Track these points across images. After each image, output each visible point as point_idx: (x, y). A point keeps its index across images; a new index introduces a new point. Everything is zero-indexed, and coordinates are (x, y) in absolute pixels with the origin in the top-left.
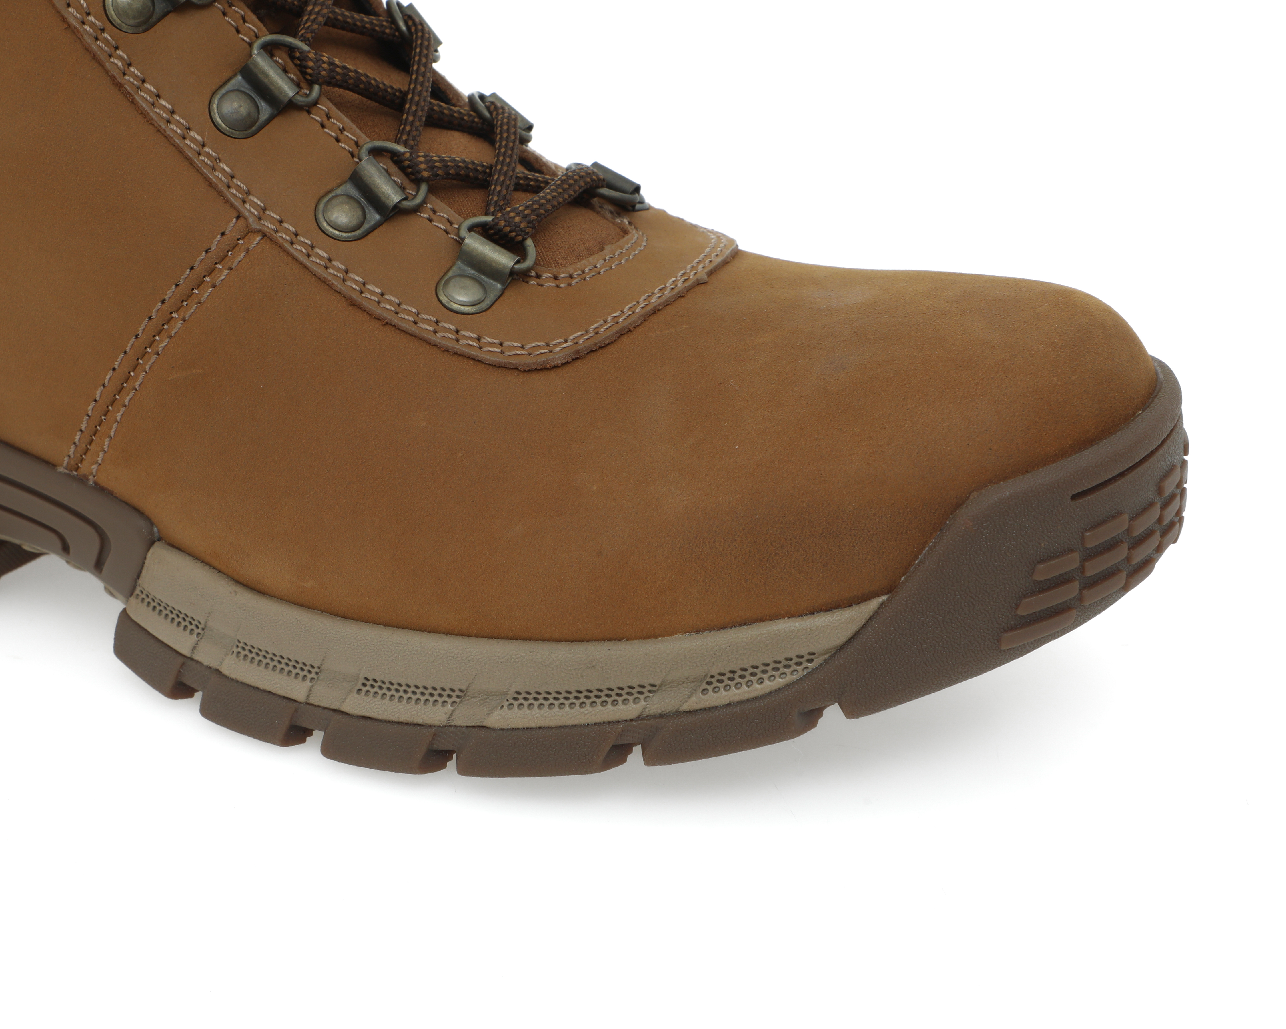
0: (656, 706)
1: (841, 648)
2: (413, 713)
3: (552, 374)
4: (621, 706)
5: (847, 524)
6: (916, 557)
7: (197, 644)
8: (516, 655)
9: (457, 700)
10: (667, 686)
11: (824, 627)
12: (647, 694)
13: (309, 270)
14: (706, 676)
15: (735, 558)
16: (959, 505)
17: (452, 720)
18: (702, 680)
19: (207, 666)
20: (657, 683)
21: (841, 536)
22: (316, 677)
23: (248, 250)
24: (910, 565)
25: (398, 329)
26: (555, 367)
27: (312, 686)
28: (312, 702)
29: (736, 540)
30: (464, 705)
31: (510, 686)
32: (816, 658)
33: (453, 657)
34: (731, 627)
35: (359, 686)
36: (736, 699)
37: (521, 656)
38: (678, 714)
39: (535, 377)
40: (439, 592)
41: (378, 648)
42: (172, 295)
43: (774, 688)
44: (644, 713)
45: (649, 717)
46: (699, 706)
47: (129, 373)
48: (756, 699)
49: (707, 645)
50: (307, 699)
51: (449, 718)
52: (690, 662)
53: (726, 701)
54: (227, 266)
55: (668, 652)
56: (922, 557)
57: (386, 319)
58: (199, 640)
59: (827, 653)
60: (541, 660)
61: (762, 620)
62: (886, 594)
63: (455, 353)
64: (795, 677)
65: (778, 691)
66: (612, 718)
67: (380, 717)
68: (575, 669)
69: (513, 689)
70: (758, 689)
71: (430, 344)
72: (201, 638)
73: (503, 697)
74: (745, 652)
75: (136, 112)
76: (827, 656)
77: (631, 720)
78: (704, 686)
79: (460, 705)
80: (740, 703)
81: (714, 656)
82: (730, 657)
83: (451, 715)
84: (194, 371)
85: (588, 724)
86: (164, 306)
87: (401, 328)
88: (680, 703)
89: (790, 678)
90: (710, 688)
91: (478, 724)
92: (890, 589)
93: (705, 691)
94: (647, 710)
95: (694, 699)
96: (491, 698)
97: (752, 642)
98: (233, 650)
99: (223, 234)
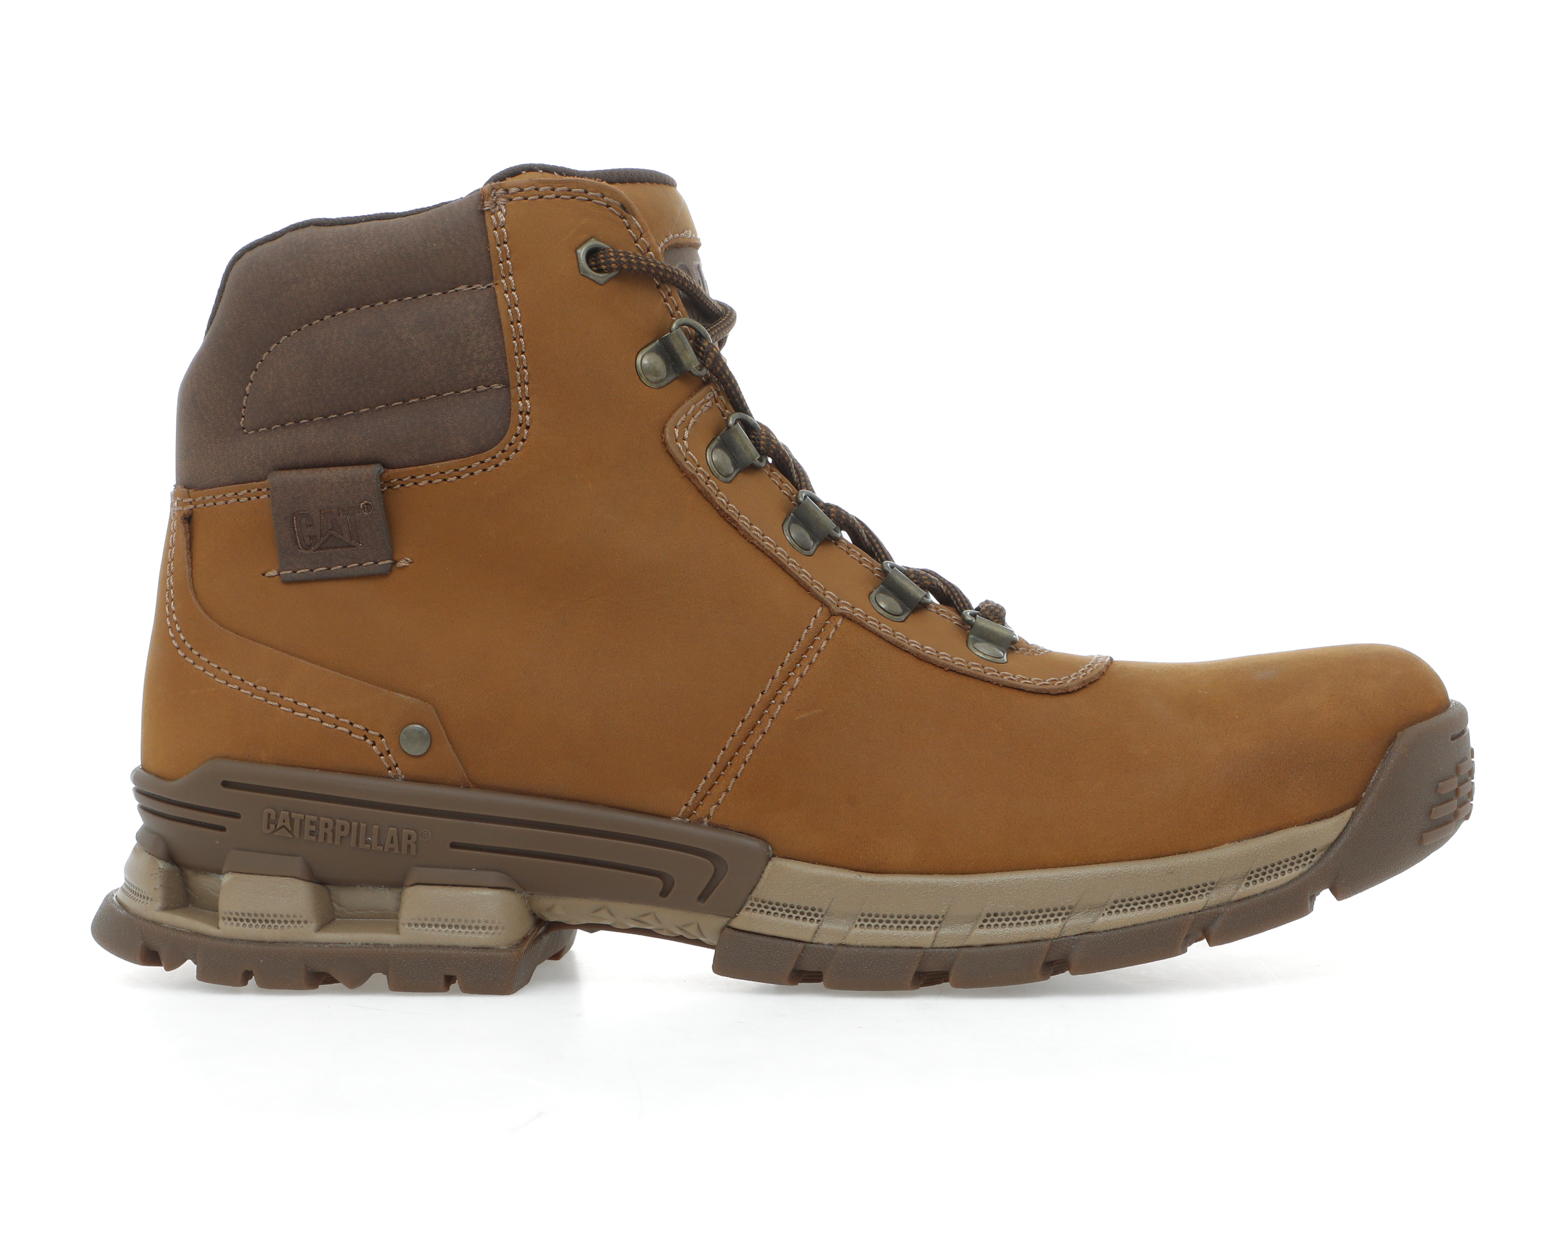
0: (1214, 899)
1: (1332, 845)
2: (1032, 932)
3: (1072, 696)
4: (1190, 902)
5: (1330, 755)
6: (1371, 778)
7: (818, 928)
8: (1115, 871)
9: (1066, 917)
10: (1221, 884)
11: (1321, 829)
12: (1207, 891)
13: (882, 638)
14: (1247, 873)
15: (1262, 783)
16: (1392, 740)
17: (1064, 932)
18: (1245, 876)
19: (829, 944)
20: (1216, 880)
21: (1327, 763)
22: (939, 926)
23: (836, 627)
24: (1368, 784)
25: (958, 673)
26: (1074, 692)
27: (937, 933)
28: (937, 946)
29: (1261, 770)
30: (1071, 919)
31: (1110, 897)
32: (1317, 854)
33: (1065, 881)
34: (1261, 836)
35: (981, 923)
36: (1269, 887)
37: (1120, 871)
38: (1230, 903)
39: (1062, 698)
40: (1046, 837)
41: (1001, 886)
42: (789, 659)
43: (1293, 877)
44: (1207, 905)
45: (1211, 908)
46: (1246, 895)
47: (757, 722)
48: (1282, 886)
49: (1249, 848)
50: (933, 944)
51: (1061, 930)
52: (1239, 861)
53: (1263, 890)
54: (825, 637)
55: (1223, 855)
56: (1375, 777)
57: (948, 666)
58: (820, 925)
59: (1323, 851)
60: (1134, 872)
61: (1280, 829)
62: (1353, 807)
63: (1004, 686)
64: (1305, 869)
65: (1295, 879)
66: (1186, 911)
67: (1003, 942)
68: (1159, 876)
69: (1113, 898)
70: (1282, 879)
71: (984, 681)
72: (821, 924)
73: (1102, 908)
74: (1274, 850)
75: (738, 535)
76: (1323, 852)
77: (1199, 911)
78: (1246, 881)
79: (1068, 920)
80: (1272, 890)
81: (1255, 855)
82: (1265, 855)
83: (1063, 928)
84: (816, 711)
85: (1169, 918)
86: (783, 668)
87: (960, 672)
88: (1231, 895)
89: (1301, 870)
90: (1250, 882)
91: (1086, 931)
92: (1356, 802)
93: (1247, 884)
94: (1209, 902)
95: (1241, 890)
96: (1092, 910)
97: (1278, 843)
98: (856, 924)
99: (815, 616)
